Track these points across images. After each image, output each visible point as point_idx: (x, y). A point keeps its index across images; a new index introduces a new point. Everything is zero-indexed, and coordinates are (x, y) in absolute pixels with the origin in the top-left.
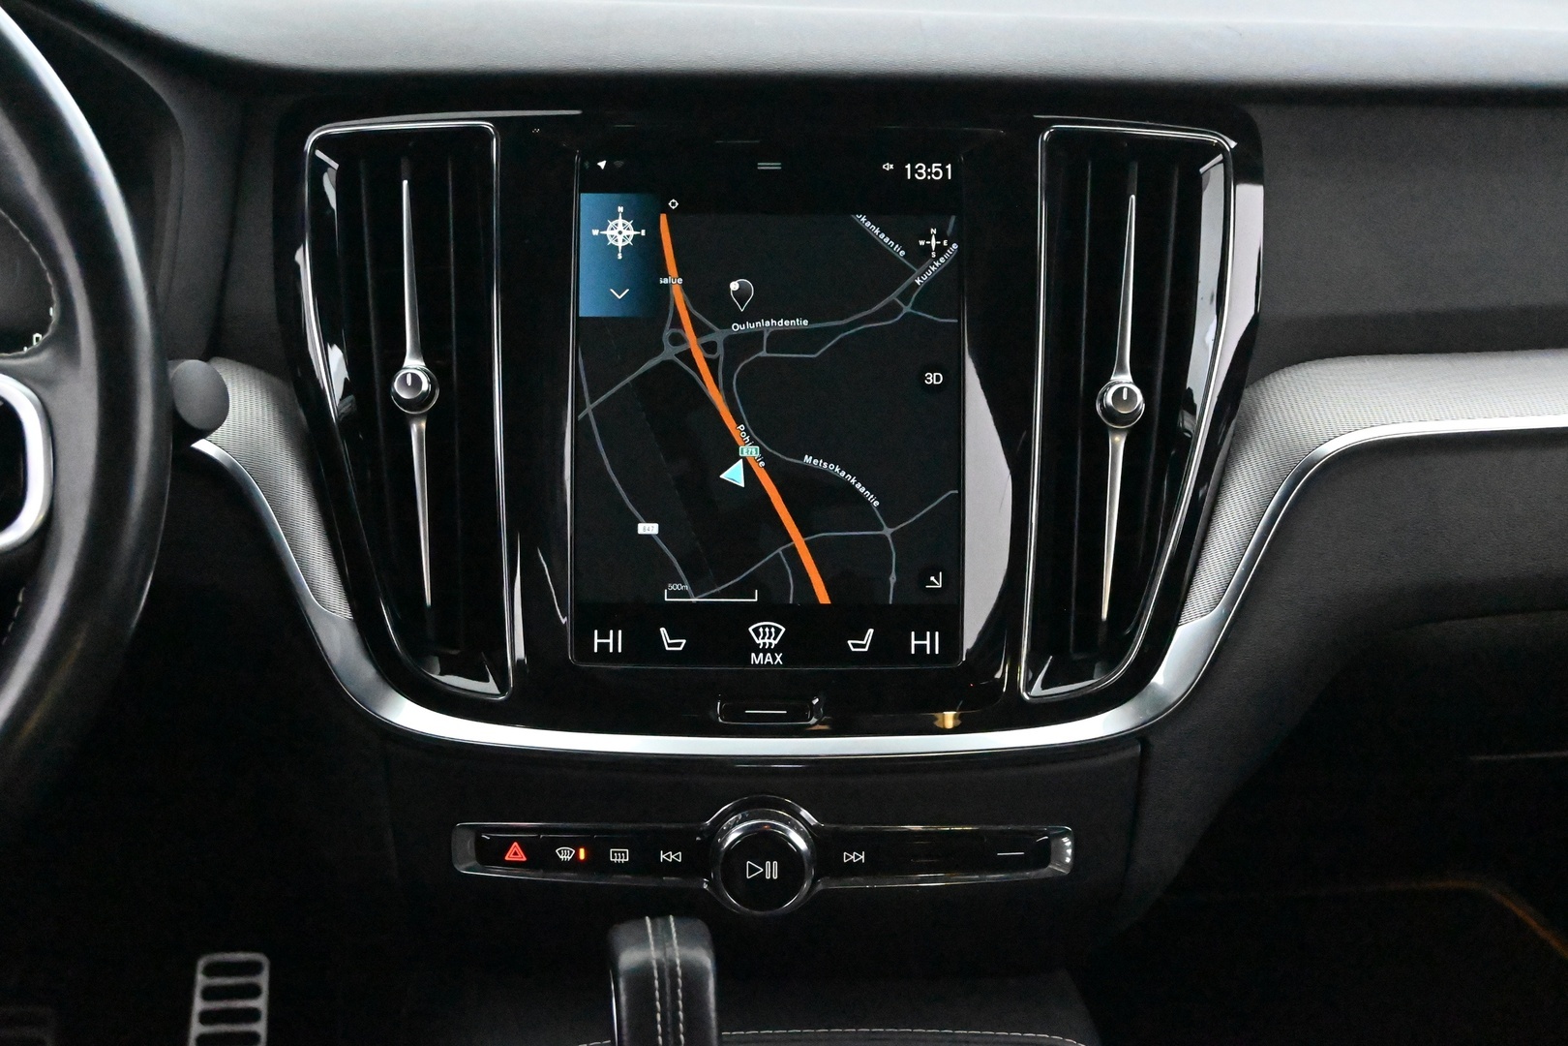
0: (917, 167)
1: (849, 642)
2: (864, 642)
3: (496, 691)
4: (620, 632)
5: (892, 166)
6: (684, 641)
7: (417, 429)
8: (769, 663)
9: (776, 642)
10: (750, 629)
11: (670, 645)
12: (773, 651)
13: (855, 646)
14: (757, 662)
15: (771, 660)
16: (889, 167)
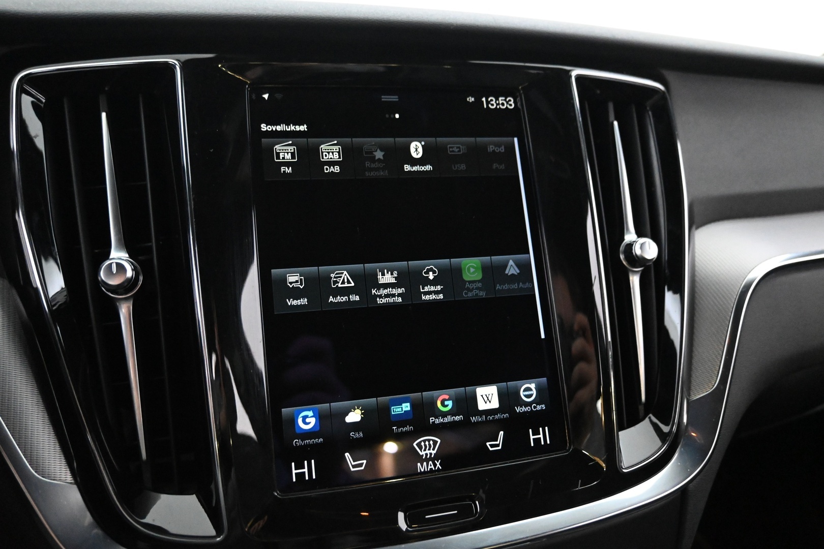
0: (489, 99)
1: (488, 444)
2: (498, 443)
3: (213, 533)
4: (313, 461)
5: (473, 99)
6: (365, 462)
7: (125, 311)
8: (431, 469)
9: (435, 452)
10: (415, 444)
11: (354, 466)
12: (433, 459)
13: (492, 446)
14: (422, 470)
15: (433, 467)
16: (471, 99)
